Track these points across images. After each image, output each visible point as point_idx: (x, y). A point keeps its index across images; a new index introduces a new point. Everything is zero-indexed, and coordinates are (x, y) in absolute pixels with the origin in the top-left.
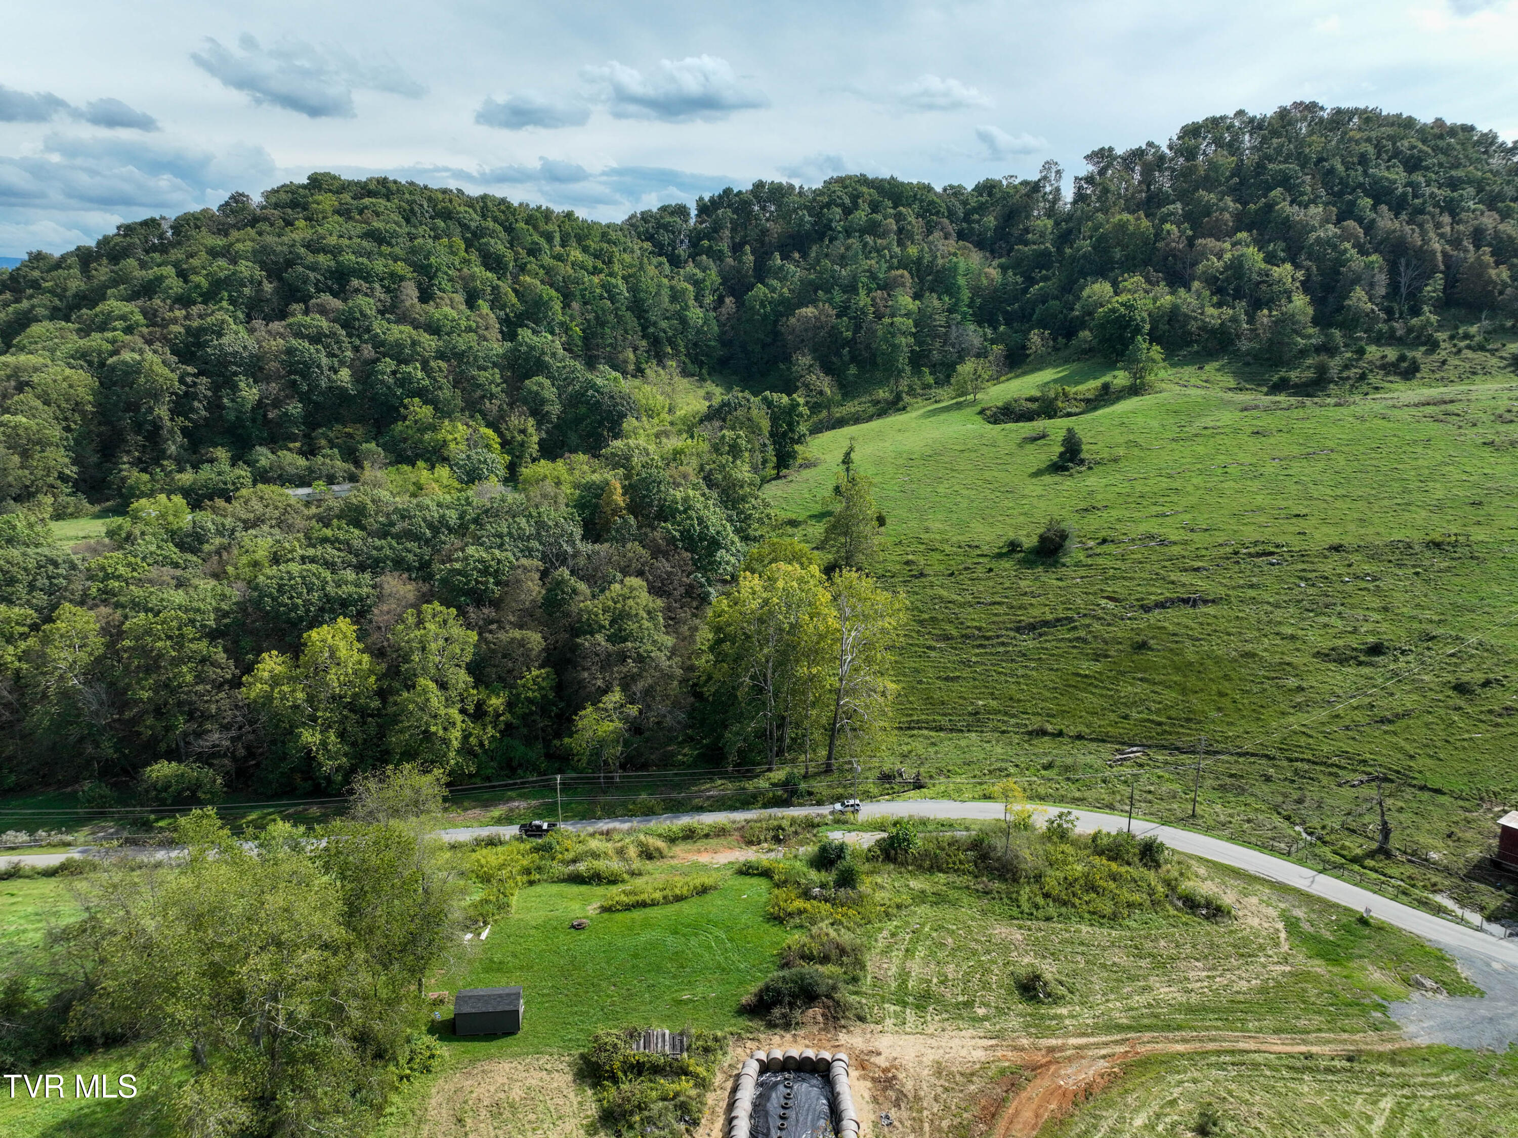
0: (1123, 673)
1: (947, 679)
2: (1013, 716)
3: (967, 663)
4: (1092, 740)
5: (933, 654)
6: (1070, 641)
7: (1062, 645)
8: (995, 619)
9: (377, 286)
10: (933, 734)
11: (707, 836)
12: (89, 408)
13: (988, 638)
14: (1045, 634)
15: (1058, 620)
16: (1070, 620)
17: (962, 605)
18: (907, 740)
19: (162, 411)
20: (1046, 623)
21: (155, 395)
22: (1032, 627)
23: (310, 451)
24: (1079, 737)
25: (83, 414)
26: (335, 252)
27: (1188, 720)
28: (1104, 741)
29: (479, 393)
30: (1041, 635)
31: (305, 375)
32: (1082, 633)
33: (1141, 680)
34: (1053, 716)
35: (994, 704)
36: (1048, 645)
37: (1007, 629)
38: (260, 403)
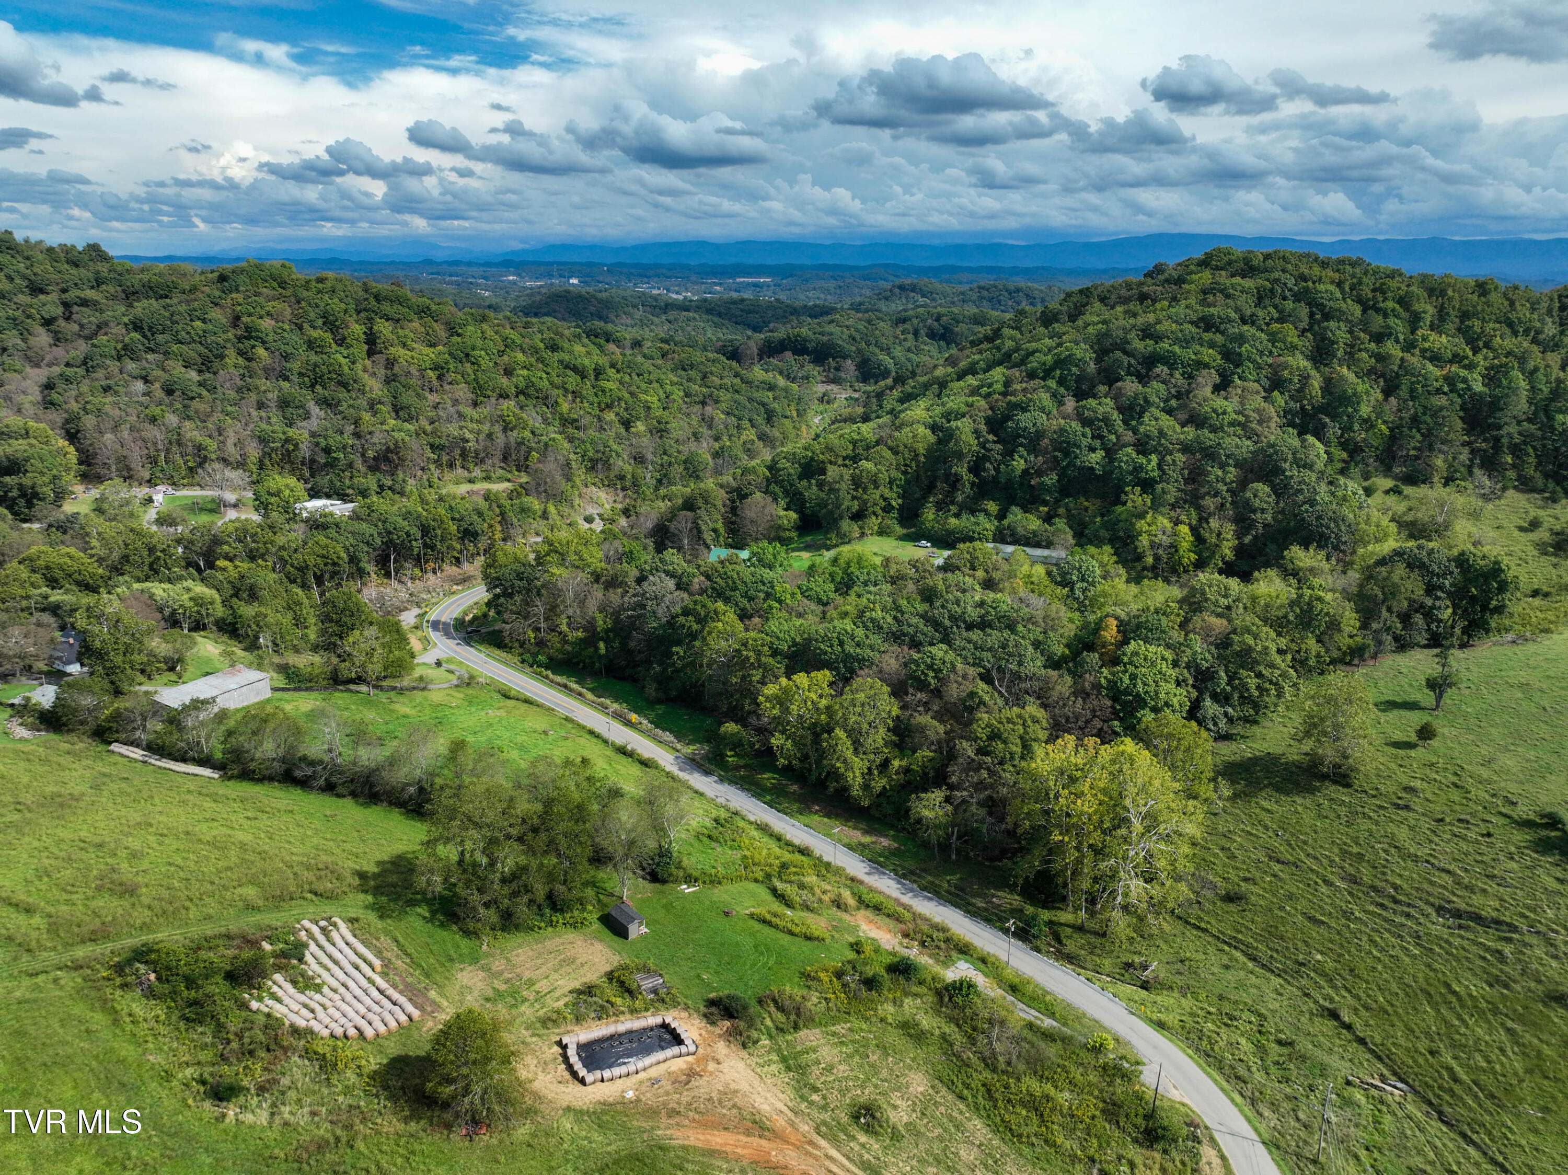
0: (1495, 1011)
1: (1312, 919)
2: (1335, 987)
3: (1347, 915)
4: (1372, 1051)
5: (1324, 889)
6: (1487, 949)
7: (1474, 949)
8: (1426, 886)
9: (1177, 374)
10: (1243, 959)
11: (889, 916)
12: (922, 459)
13: (1396, 901)
14: (1467, 928)
15: (1498, 922)
16: (1514, 928)
17: (1407, 856)
18: (1211, 950)
19: (962, 470)
20: (1477, 918)
21: (960, 455)
22: (1458, 914)
23: (1048, 519)
24: (1362, 1041)
25: (918, 462)
26: (1158, 338)
27: (1492, 1096)
28: (1379, 1058)
29: (1205, 489)
30: (1460, 927)
31: (1067, 454)
32: (1508, 950)
33: (1509, 1030)
34: (1367, 1008)
35: (1330, 965)
36: (1457, 942)
37: (1427, 903)
38: (1025, 472)
